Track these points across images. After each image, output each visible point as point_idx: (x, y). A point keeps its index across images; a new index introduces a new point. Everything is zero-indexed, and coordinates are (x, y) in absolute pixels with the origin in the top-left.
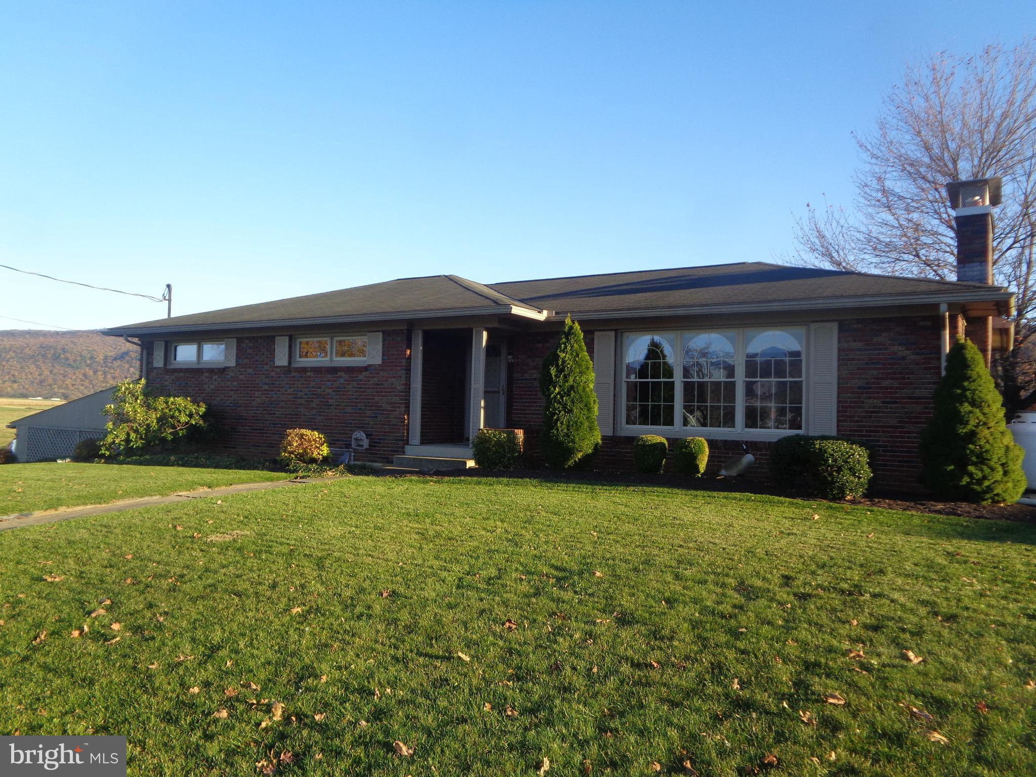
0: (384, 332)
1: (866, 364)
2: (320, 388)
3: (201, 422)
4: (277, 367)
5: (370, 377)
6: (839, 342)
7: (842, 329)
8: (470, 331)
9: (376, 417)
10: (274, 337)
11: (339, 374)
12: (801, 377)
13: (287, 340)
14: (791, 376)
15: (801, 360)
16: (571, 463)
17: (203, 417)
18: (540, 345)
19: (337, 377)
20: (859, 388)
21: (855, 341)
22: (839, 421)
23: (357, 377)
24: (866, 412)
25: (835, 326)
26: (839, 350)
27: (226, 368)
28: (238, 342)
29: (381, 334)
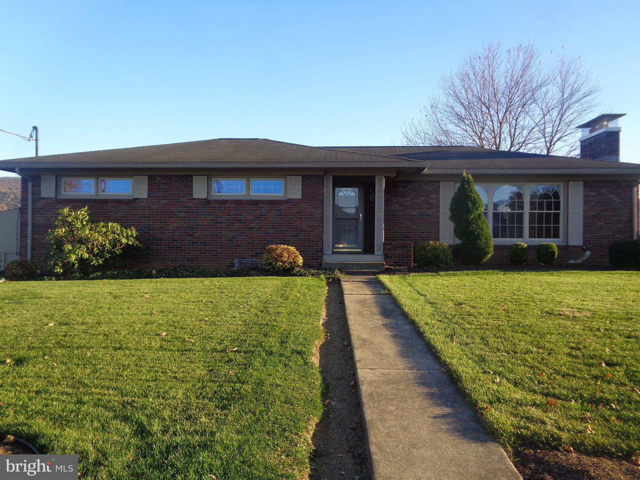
0: (303, 176)
1: (597, 203)
2: (241, 215)
3: (137, 243)
4: (195, 199)
5: (291, 208)
6: (584, 192)
7: (585, 185)
8: (373, 178)
9: (297, 236)
10: (191, 176)
11: (260, 205)
12: (560, 210)
13: (206, 179)
14: (555, 210)
15: (560, 201)
16: (485, 260)
17: (137, 238)
18: (401, 189)
19: (258, 207)
20: (593, 216)
21: (591, 191)
22: (584, 233)
23: (277, 207)
24: (596, 228)
25: (582, 183)
26: (584, 196)
27: (135, 199)
28: (149, 179)
29: (301, 177)
